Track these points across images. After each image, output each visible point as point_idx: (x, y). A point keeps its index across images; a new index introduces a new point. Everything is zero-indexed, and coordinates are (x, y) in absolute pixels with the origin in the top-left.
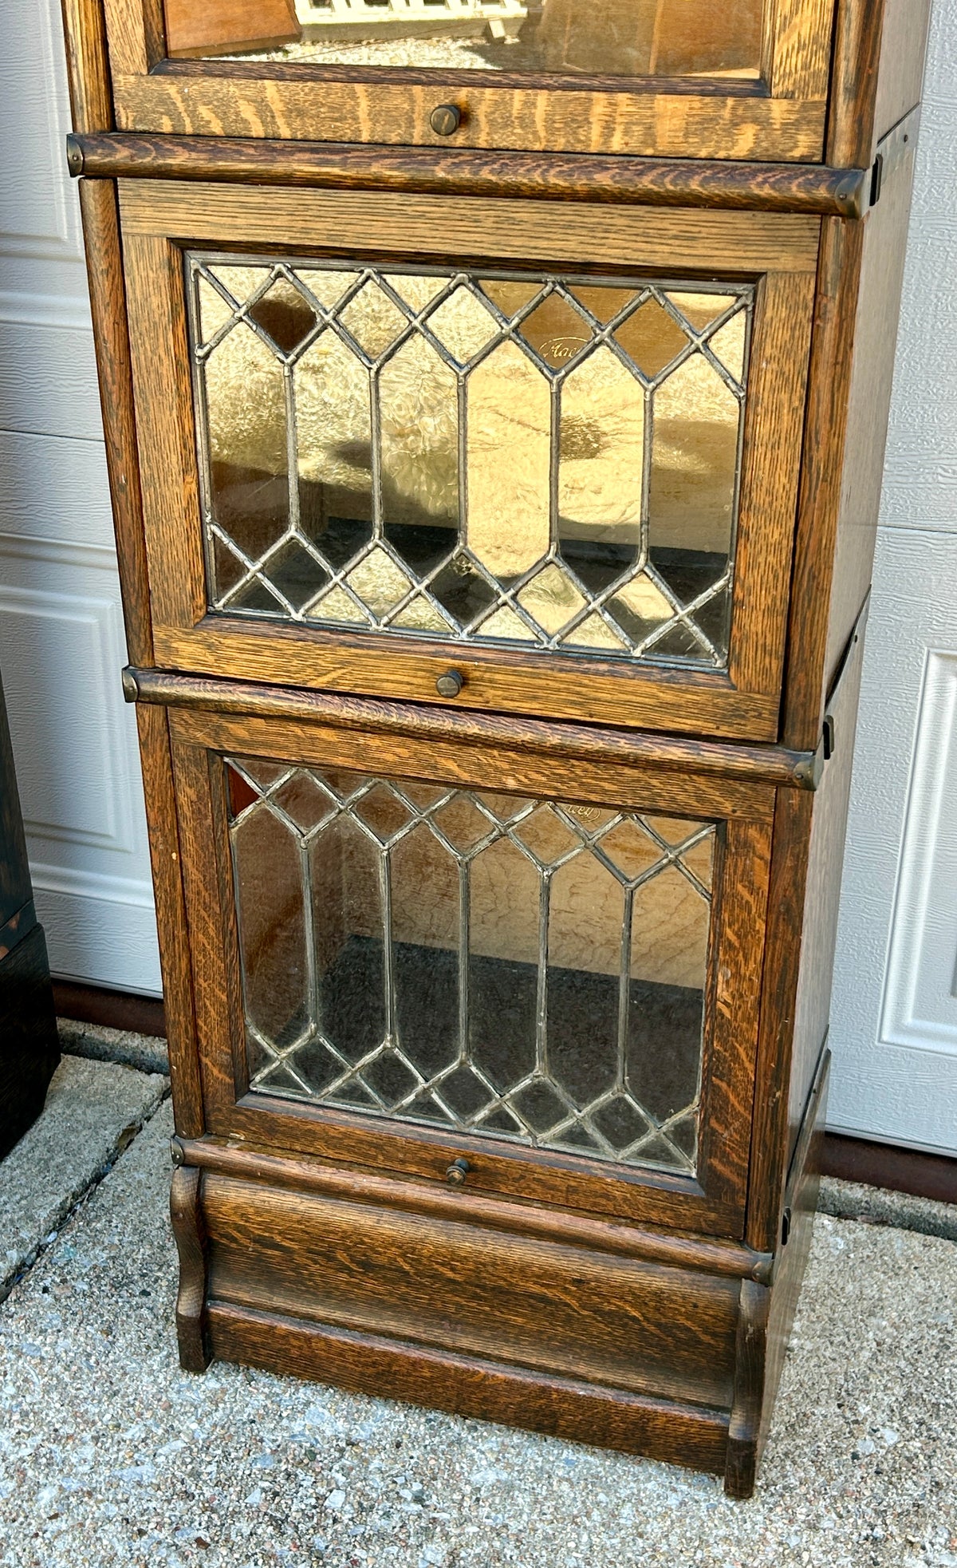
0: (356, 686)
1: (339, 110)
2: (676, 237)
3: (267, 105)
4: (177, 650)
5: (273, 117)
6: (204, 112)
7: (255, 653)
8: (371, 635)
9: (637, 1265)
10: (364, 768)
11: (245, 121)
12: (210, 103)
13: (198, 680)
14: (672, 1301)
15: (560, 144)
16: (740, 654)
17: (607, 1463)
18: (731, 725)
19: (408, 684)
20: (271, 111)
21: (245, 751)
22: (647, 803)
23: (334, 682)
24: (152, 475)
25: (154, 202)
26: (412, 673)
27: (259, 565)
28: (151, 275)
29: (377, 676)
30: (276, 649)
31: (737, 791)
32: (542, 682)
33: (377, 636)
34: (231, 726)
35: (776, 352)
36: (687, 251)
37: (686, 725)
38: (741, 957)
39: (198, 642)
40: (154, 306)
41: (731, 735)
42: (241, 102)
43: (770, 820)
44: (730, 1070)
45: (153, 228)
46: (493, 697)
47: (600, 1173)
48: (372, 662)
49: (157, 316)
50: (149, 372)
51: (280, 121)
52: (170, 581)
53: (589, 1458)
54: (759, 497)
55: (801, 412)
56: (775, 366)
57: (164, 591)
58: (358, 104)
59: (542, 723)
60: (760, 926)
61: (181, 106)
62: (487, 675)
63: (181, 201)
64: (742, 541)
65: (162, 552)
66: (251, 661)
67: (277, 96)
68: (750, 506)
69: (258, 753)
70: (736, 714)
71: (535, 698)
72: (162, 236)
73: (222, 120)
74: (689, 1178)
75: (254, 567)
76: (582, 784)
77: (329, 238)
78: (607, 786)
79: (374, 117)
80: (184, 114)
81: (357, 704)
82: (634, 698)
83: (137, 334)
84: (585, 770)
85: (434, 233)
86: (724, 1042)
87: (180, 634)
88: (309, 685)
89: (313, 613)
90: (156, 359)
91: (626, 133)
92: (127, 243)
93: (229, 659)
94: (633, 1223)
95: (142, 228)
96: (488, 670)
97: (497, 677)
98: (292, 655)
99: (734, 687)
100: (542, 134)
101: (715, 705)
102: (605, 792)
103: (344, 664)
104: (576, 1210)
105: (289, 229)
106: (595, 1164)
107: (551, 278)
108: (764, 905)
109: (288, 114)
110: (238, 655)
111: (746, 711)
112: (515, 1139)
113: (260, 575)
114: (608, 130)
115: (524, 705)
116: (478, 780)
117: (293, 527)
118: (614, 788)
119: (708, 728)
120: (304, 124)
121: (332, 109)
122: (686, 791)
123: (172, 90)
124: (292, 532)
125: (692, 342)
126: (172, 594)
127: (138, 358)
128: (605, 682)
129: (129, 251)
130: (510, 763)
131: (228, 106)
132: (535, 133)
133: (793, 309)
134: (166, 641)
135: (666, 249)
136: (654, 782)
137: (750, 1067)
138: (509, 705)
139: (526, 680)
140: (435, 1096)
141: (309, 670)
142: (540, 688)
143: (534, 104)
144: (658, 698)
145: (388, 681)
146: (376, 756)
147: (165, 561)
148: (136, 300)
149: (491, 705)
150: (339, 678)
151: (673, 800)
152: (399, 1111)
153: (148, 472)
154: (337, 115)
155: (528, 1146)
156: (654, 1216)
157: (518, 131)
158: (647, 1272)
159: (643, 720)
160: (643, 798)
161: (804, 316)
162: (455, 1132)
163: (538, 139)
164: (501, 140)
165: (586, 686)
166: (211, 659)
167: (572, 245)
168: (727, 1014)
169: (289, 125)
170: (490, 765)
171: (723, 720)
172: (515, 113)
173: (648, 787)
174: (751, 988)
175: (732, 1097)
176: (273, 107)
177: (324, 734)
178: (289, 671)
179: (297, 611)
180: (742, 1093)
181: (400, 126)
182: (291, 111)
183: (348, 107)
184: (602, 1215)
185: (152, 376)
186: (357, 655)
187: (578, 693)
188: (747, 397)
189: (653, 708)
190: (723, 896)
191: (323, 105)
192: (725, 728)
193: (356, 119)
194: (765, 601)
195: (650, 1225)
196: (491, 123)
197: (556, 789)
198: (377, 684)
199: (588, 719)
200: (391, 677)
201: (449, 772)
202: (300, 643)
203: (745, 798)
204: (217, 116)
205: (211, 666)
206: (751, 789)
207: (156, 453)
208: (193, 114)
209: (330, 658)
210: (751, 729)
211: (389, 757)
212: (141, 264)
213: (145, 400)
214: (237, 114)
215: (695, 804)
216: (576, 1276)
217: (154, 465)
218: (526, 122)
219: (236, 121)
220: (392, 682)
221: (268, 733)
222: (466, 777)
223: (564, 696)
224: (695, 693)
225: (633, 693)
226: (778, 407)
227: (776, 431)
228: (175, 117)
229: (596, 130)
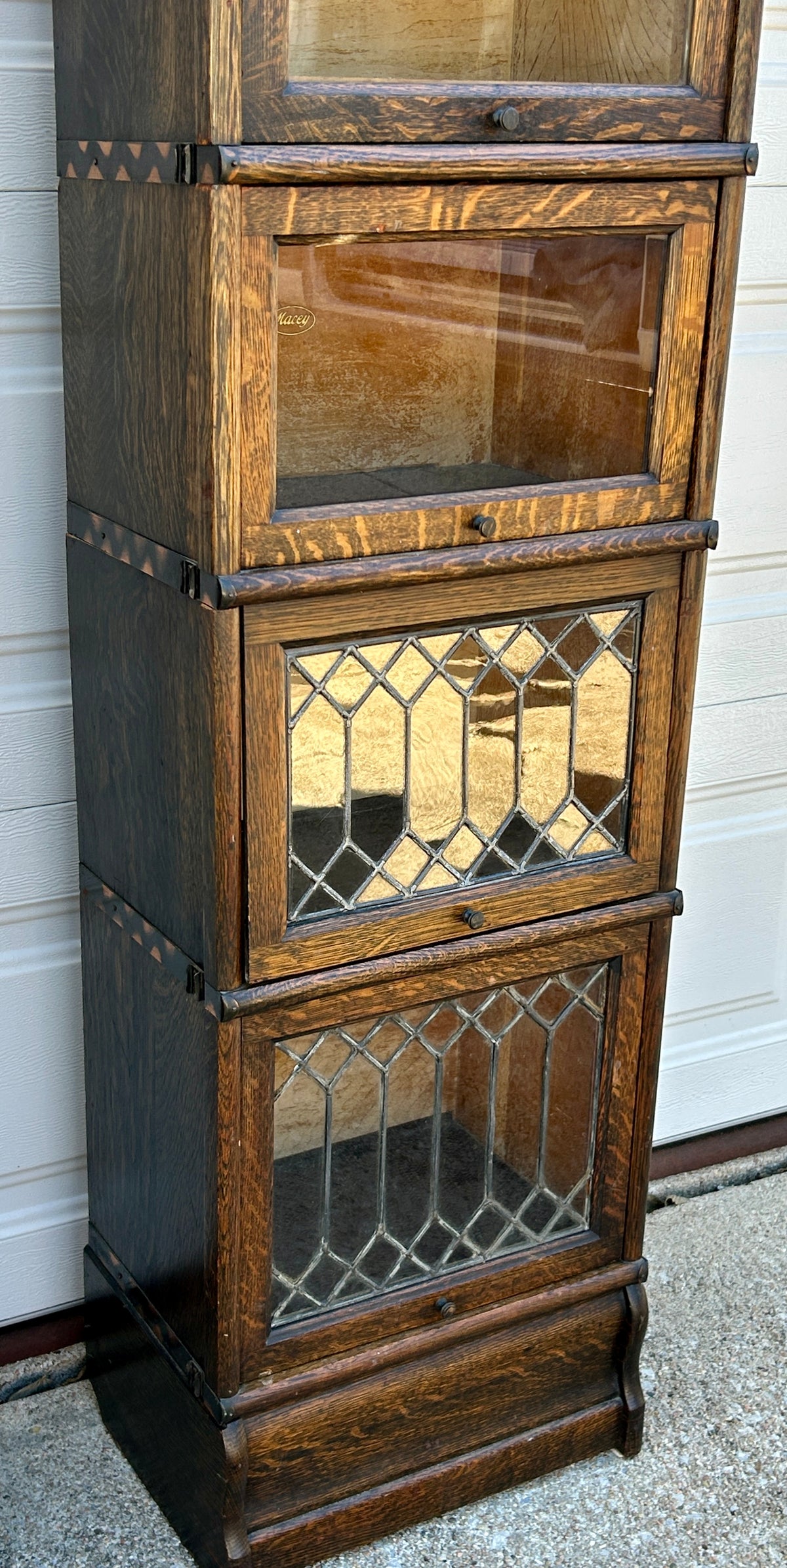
0: (401, 945)
1: (406, 530)
2: (607, 579)
3: (357, 534)
4: (268, 964)
5: (360, 541)
6: (310, 545)
7: (328, 945)
8: (407, 902)
9: (561, 1315)
10: (391, 1009)
11: (340, 547)
12: (315, 538)
13: (282, 983)
14: (586, 1329)
15: (544, 530)
16: (638, 838)
17: (545, 1486)
18: (633, 888)
19: (437, 930)
20: (359, 538)
21: (302, 1030)
22: (576, 963)
23: (387, 947)
24: (257, 829)
25: (271, 618)
26: (440, 921)
27: (322, 876)
28: (266, 673)
29: (416, 932)
30: (344, 936)
31: (629, 933)
32: (524, 898)
33: (412, 901)
34: (293, 1013)
35: (659, 640)
36: (612, 586)
37: (609, 897)
38: (627, 1050)
39: (285, 952)
40: (267, 697)
41: (634, 895)
42: (338, 534)
43: (646, 945)
44: (618, 1134)
45: (269, 638)
46: (492, 919)
47: (533, 1258)
48: (413, 922)
49: (269, 704)
50: (259, 749)
51: (365, 544)
52: (266, 910)
53: (534, 1490)
54: (650, 733)
55: (672, 673)
56: (658, 647)
57: (260, 920)
58: (419, 524)
59: (524, 927)
60: (639, 1022)
61: (293, 544)
62: (490, 905)
63: (292, 613)
64: (639, 764)
65: (261, 889)
66: (328, 952)
67: (364, 526)
68: (644, 740)
69: (312, 1028)
70: (638, 878)
71: (520, 911)
72: (274, 643)
73: (322, 549)
74: (584, 1231)
75: (319, 879)
76: (537, 963)
77: (397, 620)
78: (552, 959)
79: (428, 532)
80: (295, 550)
81: (402, 958)
82: (579, 889)
83: (252, 721)
84: (540, 953)
85: (466, 604)
86: (615, 1116)
87: (271, 950)
88: (369, 955)
89: (360, 899)
90: (266, 737)
91: (581, 518)
92: (249, 653)
93: (308, 958)
94: (556, 1283)
95: (260, 639)
96: (491, 901)
97: (496, 903)
98: (356, 937)
99: (635, 862)
100: (533, 526)
101: (626, 878)
102: (552, 963)
103: (392, 931)
104: (520, 1294)
105: (370, 619)
106: (529, 1252)
107: (526, 619)
108: (641, 1007)
109: (370, 539)
110: (315, 952)
111: (642, 876)
112: (471, 1263)
113: (324, 884)
114: (572, 517)
115: (515, 918)
116: (470, 987)
117: (347, 839)
118: (557, 958)
119: (620, 895)
120: (381, 544)
121: (401, 530)
122: (600, 944)
123: (288, 533)
124: (347, 842)
125: (605, 643)
126: (267, 919)
127: (252, 740)
128: (562, 884)
129: (249, 659)
130: (492, 966)
131: (328, 538)
132: (529, 526)
133: (667, 612)
134: (260, 959)
135: (601, 587)
136: (582, 945)
137: (630, 1126)
138: (503, 922)
139: (514, 900)
140: (415, 1259)
141: (368, 944)
142: (524, 902)
143: (529, 508)
144: (592, 883)
145: (423, 933)
146: (401, 995)
147: (263, 894)
148: (253, 696)
149: (492, 926)
150: (390, 942)
151: (592, 953)
152: (388, 1286)
153: (254, 827)
154: (404, 534)
155: (481, 1264)
156: (568, 1271)
157: (519, 526)
158: (568, 1317)
159: (584, 903)
160: (574, 960)
161: (673, 614)
162: (431, 1280)
163: (530, 529)
164: (507, 534)
165: (551, 891)
166: (294, 962)
167: (548, 595)
168: (618, 1095)
169: (370, 545)
170: (479, 972)
171: (630, 885)
172: (517, 515)
174: (632, 1069)
175: (618, 1154)
176: (361, 535)
177: (364, 993)
178: (353, 951)
179: (349, 903)
180: (625, 1149)
181: (445, 535)
182: (372, 535)
183: (412, 527)
184: (538, 1288)
185: (263, 751)
186: (402, 921)
187: (546, 897)
188: (638, 672)
189: (590, 892)
190: (617, 1010)
191: (395, 528)
192: (631, 891)
193: (416, 534)
194: (651, 799)
195: (567, 1279)
196: (503, 523)
197: (521, 973)
198: (416, 938)
199: (553, 914)
200: (426, 929)
201: (452, 988)
202: (362, 926)
203: (633, 935)
204: (320, 547)
205: (294, 968)
206: (637, 928)
207: (261, 811)
208: (302, 548)
209: (383, 929)
210: (645, 888)
211: (410, 993)
212: (258, 667)
213: (256, 771)
214: (334, 543)
215: (605, 951)
216: (526, 1346)
217: (259, 821)
218: (524, 520)
219: (332, 549)
220: (426, 932)
221: (322, 1008)
222: (462, 987)
223: (537, 903)
224: (615, 873)
225: (578, 886)
226: (660, 673)
227: (659, 688)
228: (288, 552)
229: (565, 518)
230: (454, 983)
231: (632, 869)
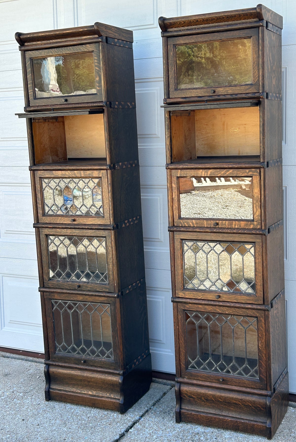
0: (204, 298)
6: (185, 224)
7: (190, 294)
9: (250, 396)
10: (206, 311)
11: (190, 225)
13: (182, 298)
14: (256, 402)
15: (229, 227)
16: (257, 292)
18: (257, 302)
19: (212, 298)
21: (188, 310)
22: (246, 315)
23: (201, 298)
24: (177, 269)
25: (179, 234)
26: (212, 296)
29: (207, 297)
30: (193, 293)
32: (230, 297)
33: (207, 291)
34: (187, 305)
36: (246, 239)
37: (251, 302)
38: (262, 339)
39: (182, 293)
40: (178, 247)
42: (190, 222)
43: (264, 316)
44: (262, 359)
46: (224, 299)
47: (243, 379)
48: (207, 295)
49: (178, 249)
51: (195, 225)
52: (179, 284)
55: (262, 259)
56: (258, 253)
57: (178, 286)
59: (231, 303)
60: (264, 334)
61: (182, 223)
62: (223, 296)
63: (182, 234)
65: (178, 280)
67: (194, 222)
69: (190, 310)
70: (257, 300)
71: (230, 299)
72: (180, 239)
73: (188, 225)
74: (258, 379)
75: (190, 282)
76: (237, 312)
77: (201, 238)
78: (241, 312)
79: (207, 224)
81: (204, 301)
83: (176, 251)
85: (214, 237)
86: (261, 354)
87: (180, 292)
88: (198, 298)
89: (198, 288)
90: (178, 255)
91: (237, 226)
92: (175, 239)
93: (187, 295)
94: (249, 388)
95: (177, 238)
98: (195, 294)
99: (257, 296)
101: (254, 299)
102: (240, 313)
103: (203, 295)
107: (229, 243)
108: (264, 330)
109: (196, 224)
111: (259, 300)
112: (230, 374)
114: (235, 225)
116: (222, 312)
117: (196, 276)
119: (254, 302)
120: (198, 225)
121: (201, 223)
122: (252, 312)
123: (181, 221)
125: (248, 251)
127: (176, 255)
128: (239, 296)
130: (227, 309)
131: (188, 223)
133: (259, 246)
134: (178, 293)
135: (243, 239)
137: (265, 358)
138: (226, 300)
139: (228, 296)
140: (218, 368)
141: (198, 296)
144: (246, 298)
146: (207, 309)
148: (176, 246)
149: (224, 300)
151: (250, 314)
152: (212, 371)
155: (233, 376)
156: (252, 386)
157: (224, 226)
159: (245, 302)
161: (261, 247)
162: (221, 374)
163: (227, 226)
164: (222, 227)
170: (224, 310)
171: (255, 301)
173: (246, 312)
177: (200, 306)
178: (195, 297)
179: (196, 288)
180: (264, 362)
181: (210, 225)
187: (236, 298)
188: (255, 257)
190: (258, 329)
193: (204, 224)
194: (259, 284)
195: (252, 388)
196: (221, 225)
197: (233, 313)
199: (237, 302)
200: (209, 297)
201: (218, 311)
202: (197, 292)
203: (260, 313)
205: (184, 296)
206: (261, 311)
207: (177, 266)
208: (184, 224)
209: (200, 294)
210: (260, 302)
211: (209, 309)
212: (177, 242)
213: (176, 260)
215: (253, 315)
218: (225, 224)
221: (192, 306)
222: (220, 312)
223: (233, 298)
224: (251, 297)
225: (243, 298)
226: (259, 258)
227: (259, 261)
228: (182, 224)
229: (234, 225)
230: (218, 310)
231: (256, 298)
